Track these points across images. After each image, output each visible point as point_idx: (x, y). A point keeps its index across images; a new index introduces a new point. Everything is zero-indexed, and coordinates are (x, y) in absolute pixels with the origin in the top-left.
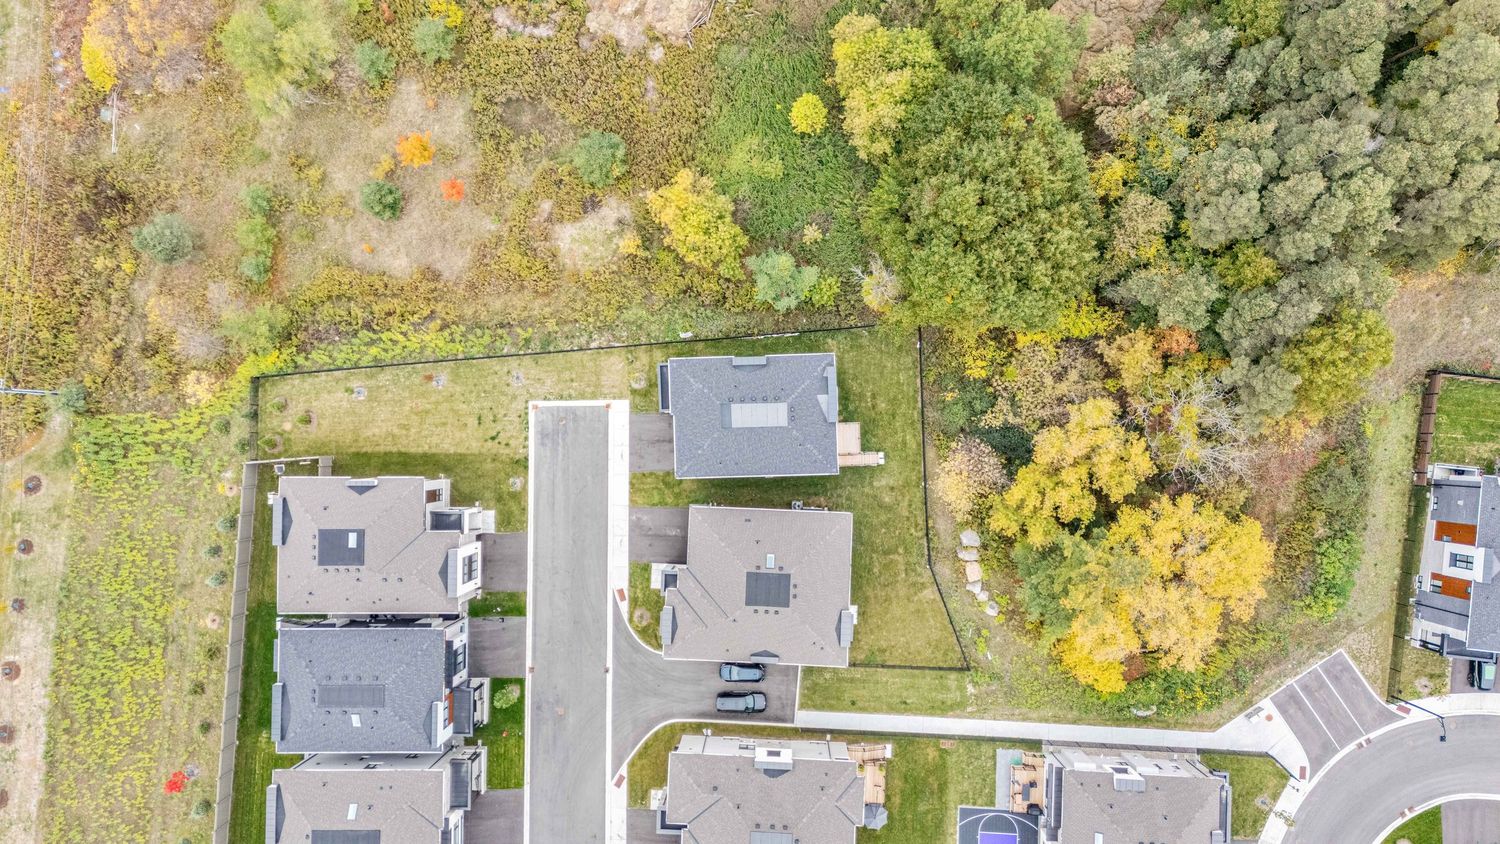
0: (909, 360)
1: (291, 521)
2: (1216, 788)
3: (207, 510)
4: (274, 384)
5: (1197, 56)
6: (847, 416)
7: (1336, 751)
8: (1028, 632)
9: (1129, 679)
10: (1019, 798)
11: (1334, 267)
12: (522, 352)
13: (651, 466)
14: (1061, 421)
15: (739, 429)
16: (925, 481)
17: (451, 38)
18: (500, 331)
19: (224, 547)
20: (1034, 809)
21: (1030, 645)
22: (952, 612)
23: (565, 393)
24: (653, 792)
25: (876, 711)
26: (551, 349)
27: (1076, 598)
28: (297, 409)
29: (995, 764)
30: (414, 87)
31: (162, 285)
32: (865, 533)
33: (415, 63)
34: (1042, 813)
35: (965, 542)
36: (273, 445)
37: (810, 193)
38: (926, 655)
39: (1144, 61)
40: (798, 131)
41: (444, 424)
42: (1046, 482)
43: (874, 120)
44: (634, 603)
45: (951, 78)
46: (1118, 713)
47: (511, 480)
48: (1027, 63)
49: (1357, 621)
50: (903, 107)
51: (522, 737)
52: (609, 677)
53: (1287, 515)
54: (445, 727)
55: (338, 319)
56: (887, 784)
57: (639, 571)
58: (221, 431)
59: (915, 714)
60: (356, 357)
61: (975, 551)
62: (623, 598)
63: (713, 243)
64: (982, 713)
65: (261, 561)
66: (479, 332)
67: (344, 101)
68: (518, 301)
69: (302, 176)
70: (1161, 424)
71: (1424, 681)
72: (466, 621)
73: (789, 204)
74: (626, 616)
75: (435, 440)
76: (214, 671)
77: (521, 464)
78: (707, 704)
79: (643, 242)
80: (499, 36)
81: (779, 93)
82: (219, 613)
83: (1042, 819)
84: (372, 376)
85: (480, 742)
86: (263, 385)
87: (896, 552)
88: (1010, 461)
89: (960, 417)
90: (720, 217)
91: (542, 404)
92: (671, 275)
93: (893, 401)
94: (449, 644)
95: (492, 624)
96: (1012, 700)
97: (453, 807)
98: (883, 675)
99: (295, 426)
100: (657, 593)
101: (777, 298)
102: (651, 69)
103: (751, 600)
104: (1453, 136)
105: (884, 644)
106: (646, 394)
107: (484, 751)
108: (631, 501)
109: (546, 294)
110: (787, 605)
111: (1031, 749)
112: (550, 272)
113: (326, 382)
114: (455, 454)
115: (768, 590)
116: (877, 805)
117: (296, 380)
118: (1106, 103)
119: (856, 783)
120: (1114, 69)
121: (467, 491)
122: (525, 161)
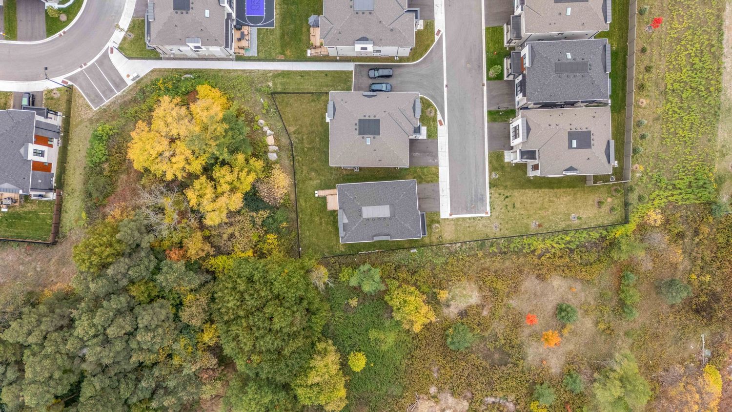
0: (304, 242)
1: (605, 152)
2: (152, 42)
3: (648, 157)
4: (617, 221)
5: (169, 394)
6: (334, 213)
7: (96, 61)
8: (243, 113)
9: (195, 92)
10: (246, 33)
11: (102, 291)
12: (494, 240)
13: (429, 187)
14: (230, 214)
15: (386, 205)
16: (295, 183)
17: (536, 395)
18: (506, 250)
19: (638, 139)
20: (238, 27)
21: (242, 106)
22: (280, 121)
23: (472, 220)
24: (422, 28)
25: (316, 72)
26: (480, 242)
27: (221, 128)
28: (605, 208)
29: (258, 48)
30: (553, 370)
31: (676, 268)
32: (323, 157)
33: (553, 382)
34: (235, 26)
35: (275, 155)
36: (616, 190)
37: (355, 322)
38: (291, 100)
39: (194, 390)
40: (362, 353)
41: (531, 203)
42: (237, 184)
43: (325, 359)
44: (434, 119)
45: (288, 380)
46: (200, 76)
47: (497, 177)
48: (251, 389)
49: (88, 123)
50: (311, 365)
51: (487, 52)
52: (445, 83)
53: (121, 173)
54: (525, 54)
55: (587, 254)
56: (309, 37)
57: (432, 135)
58: (643, 197)
59: (296, 71)
60: (577, 235)
61: (270, 150)
62: (440, 121)
63: (402, 296)
64: (265, 73)
65: (620, 133)
66: (516, 249)
67: (588, 363)
68: (497, 265)
69: (608, 325)
70: (182, 214)
71: (55, 96)
72: (517, 107)
73: (365, 316)
74: (438, 113)
75: (536, 195)
76: (641, 78)
77: (493, 185)
78: (397, 71)
79: (436, 296)
80: (512, 397)
81: (372, 372)
82: (640, 107)
83: (234, 23)
84: (569, 226)
85: (508, 49)
86: (623, 220)
87: (308, 149)
88: (255, 195)
89: (279, 215)
90: (398, 309)
91: (483, 215)
92: (422, 280)
93: (312, 221)
94: (524, 95)
95: (504, 106)
96: (251, 79)
97: (519, 16)
98: (312, 89)
99: (606, 200)
100: (423, 125)
101: (369, 270)
102: (436, 382)
103: (377, 122)
104: (46, 357)
105: (313, 104)
106: (433, 221)
107: (505, 44)
108: (438, 169)
109: (484, 269)
110: (360, 120)
111: (241, 56)
112: (481, 280)
113: (591, 222)
114: (525, 189)
115: (369, 127)
116: (313, 26)
117: (606, 223)
118: (213, 370)
119: (323, 36)
120: (209, 386)
121: (519, 171)
122: (496, 335)
